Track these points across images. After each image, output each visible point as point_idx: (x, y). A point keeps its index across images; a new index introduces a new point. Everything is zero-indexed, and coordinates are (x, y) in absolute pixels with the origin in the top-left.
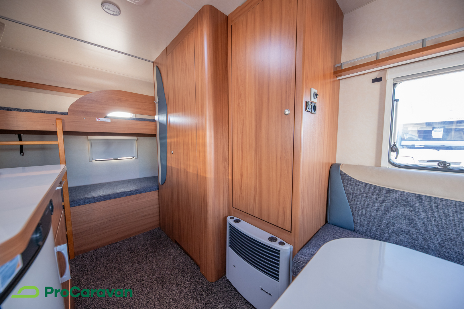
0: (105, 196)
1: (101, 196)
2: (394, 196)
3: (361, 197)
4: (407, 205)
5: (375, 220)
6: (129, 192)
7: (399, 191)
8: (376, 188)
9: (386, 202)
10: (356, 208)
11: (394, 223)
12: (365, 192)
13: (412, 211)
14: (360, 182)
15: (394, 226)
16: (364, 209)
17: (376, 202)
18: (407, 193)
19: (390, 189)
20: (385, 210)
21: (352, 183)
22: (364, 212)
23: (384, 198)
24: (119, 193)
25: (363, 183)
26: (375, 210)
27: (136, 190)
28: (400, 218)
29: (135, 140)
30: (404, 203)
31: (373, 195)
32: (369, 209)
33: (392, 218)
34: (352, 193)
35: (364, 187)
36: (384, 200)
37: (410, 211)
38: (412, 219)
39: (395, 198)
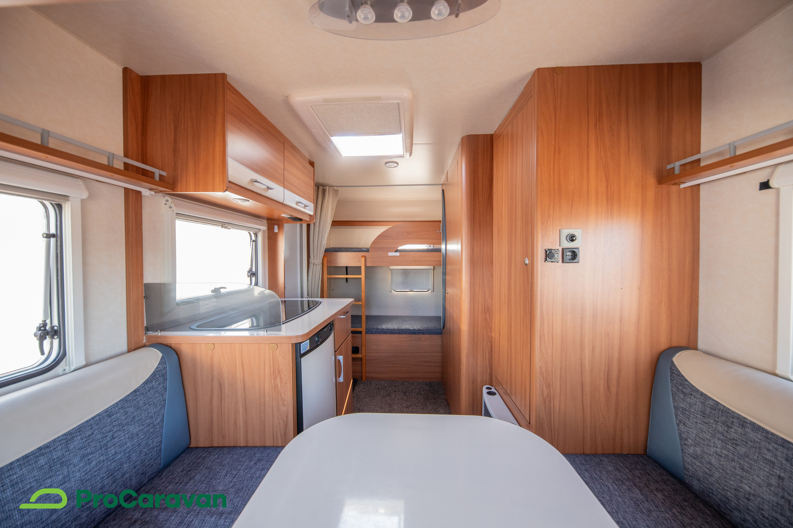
0: (391, 329)
1: (388, 329)
2: (752, 435)
3: (695, 421)
4: (774, 463)
5: (717, 475)
6: (412, 330)
7: (763, 429)
8: (722, 411)
9: (737, 445)
10: (686, 440)
11: (750, 494)
12: (703, 413)
13: (783, 479)
14: (697, 391)
15: (748, 499)
16: (699, 445)
17: (719, 439)
18: (778, 437)
19: (747, 419)
20: (733, 460)
21: (684, 390)
22: (699, 452)
23: (734, 435)
24: (403, 329)
25: (702, 394)
26: (716, 453)
27: (418, 330)
28: (760, 485)
29: (431, 269)
30: (769, 456)
31: (716, 422)
32: (708, 449)
33: (745, 481)
34: (682, 408)
35: (702, 403)
36: (733, 439)
37: (780, 477)
38: (783, 497)
39: (754, 441)
